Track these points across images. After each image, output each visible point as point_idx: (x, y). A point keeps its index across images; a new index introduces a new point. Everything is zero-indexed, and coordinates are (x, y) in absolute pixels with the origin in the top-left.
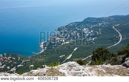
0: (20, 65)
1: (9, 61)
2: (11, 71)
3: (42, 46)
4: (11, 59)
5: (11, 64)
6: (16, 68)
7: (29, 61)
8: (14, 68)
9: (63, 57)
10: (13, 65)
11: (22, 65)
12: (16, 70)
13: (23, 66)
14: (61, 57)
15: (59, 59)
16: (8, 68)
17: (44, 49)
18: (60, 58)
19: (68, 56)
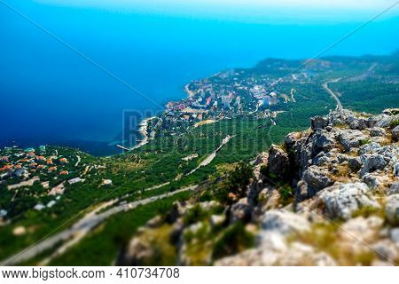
0: (77, 180)
1: (50, 165)
2: (50, 193)
3: (143, 129)
4: (56, 162)
5: (54, 176)
6: (65, 186)
7: (102, 169)
8: (61, 185)
9: (193, 159)
10: (59, 177)
11: (83, 180)
12: (65, 192)
13: (84, 183)
14: (186, 159)
15: (180, 166)
16: (46, 185)
17: (149, 136)
18: (186, 161)
19: (205, 158)
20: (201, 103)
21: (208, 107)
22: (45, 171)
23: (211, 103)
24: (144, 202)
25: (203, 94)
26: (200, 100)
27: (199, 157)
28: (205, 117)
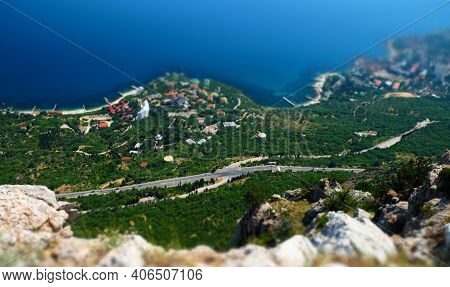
0: (233, 124)
1: (210, 102)
2: (204, 131)
3: (319, 85)
4: (217, 100)
5: (211, 114)
6: (219, 127)
7: (260, 120)
8: (215, 126)
9: (369, 137)
10: (215, 116)
11: (238, 126)
12: (217, 133)
13: (238, 129)
14: (361, 134)
15: (350, 140)
16: (201, 121)
17: (323, 95)
18: (359, 137)
19: (385, 140)
20: (403, 68)
21: (412, 76)
22: (204, 106)
23: (418, 71)
25: (410, 57)
26: (404, 63)
27: (378, 136)
28: (403, 88)
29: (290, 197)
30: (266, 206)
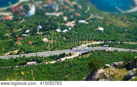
22: (68, 10)
24: (120, 50)
29: (115, 66)
30: (101, 71)
